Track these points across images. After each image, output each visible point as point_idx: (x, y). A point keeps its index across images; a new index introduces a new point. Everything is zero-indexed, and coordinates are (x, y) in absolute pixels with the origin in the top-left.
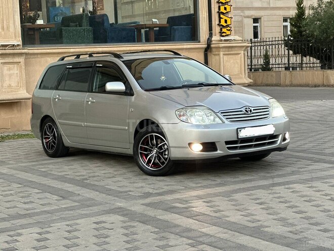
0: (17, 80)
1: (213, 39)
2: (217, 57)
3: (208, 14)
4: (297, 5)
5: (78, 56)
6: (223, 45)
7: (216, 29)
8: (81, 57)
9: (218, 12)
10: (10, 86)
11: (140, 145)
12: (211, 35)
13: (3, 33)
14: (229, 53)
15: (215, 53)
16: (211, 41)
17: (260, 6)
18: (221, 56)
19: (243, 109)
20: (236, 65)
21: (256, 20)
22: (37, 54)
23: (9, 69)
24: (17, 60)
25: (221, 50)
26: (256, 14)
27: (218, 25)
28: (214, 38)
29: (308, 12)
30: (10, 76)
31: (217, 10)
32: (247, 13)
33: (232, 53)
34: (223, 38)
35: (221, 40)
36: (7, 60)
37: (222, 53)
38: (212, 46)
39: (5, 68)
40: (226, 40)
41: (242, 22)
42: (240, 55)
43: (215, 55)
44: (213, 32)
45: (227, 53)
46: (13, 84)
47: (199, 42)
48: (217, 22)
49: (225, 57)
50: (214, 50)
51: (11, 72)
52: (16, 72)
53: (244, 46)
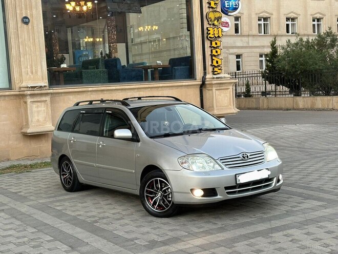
0: (44, 115)
1: (207, 77)
2: (211, 92)
3: (202, 57)
4: (271, 45)
5: (91, 102)
6: (215, 82)
7: (209, 69)
8: (93, 102)
9: (211, 55)
10: (38, 121)
11: (146, 189)
12: (205, 74)
13: (32, 76)
14: (221, 88)
15: (208, 88)
16: (205, 79)
17: (242, 45)
18: (214, 91)
19: (241, 156)
20: (226, 98)
21: (238, 56)
22: (61, 93)
23: (38, 107)
24: (44, 98)
25: (214, 86)
26: (238, 51)
27: (211, 65)
28: (208, 76)
29: (280, 51)
30: (38, 112)
31: (210, 53)
32: (232, 51)
33: (222, 88)
34: (215, 76)
35: (214, 78)
36: (35, 99)
37: (214, 89)
38: (206, 82)
39: (34, 106)
40: (217, 78)
41: (227, 58)
42: (229, 90)
43: (209, 90)
44: (207, 71)
45: (219, 88)
46: (41, 119)
47: (196, 80)
48: (210, 63)
49: (217, 92)
50: (208, 86)
51: (40, 109)
52: (43, 109)
53: (232, 83)
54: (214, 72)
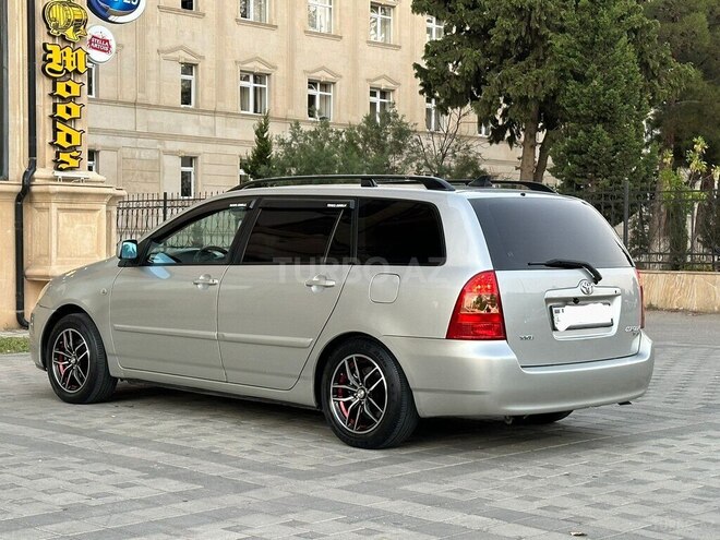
1: (36, 174)
2: (44, 215)
3: (27, 120)
6: (58, 189)
7: (46, 154)
9: (52, 116)
12: (33, 165)
14: (73, 206)
15: (39, 205)
16: (32, 179)
17: (197, 134)
18: (54, 210)
20: (89, 236)
21: (188, 161)
25: (54, 199)
26: (189, 149)
27: (51, 144)
28: (39, 173)
31: (49, 111)
32: (171, 145)
33: (78, 206)
34: (60, 174)
35: (56, 179)
37: (54, 207)
38: (34, 189)
40: (65, 179)
41: (158, 161)
42: (97, 214)
43: (40, 209)
44: (39, 159)
45: (67, 206)
47: (7, 179)
48: (49, 139)
49: (63, 216)
50: (37, 198)
53: (105, 195)
54: (57, 164)
